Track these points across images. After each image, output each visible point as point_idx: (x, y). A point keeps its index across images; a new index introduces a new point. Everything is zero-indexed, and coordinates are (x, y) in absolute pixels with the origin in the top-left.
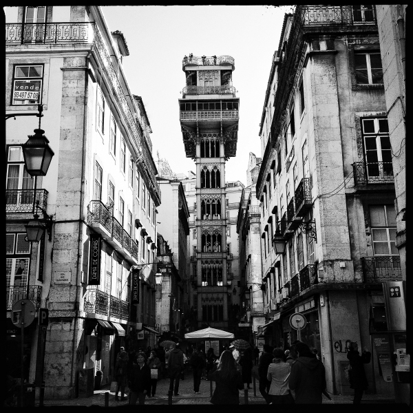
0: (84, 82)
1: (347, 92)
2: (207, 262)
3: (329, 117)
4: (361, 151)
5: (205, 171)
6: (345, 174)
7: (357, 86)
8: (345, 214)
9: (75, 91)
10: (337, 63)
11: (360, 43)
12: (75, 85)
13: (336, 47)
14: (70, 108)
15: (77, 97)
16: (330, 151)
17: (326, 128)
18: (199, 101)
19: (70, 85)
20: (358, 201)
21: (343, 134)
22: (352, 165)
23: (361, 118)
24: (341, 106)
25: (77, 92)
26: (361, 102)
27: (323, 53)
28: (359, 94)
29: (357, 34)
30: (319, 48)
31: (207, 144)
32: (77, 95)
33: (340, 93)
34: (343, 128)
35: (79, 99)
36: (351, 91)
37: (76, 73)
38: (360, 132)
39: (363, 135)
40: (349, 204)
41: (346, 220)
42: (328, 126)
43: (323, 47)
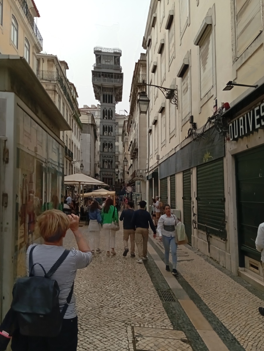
2: (105, 157)
5: (105, 110)
18: (102, 72)
31: (106, 95)
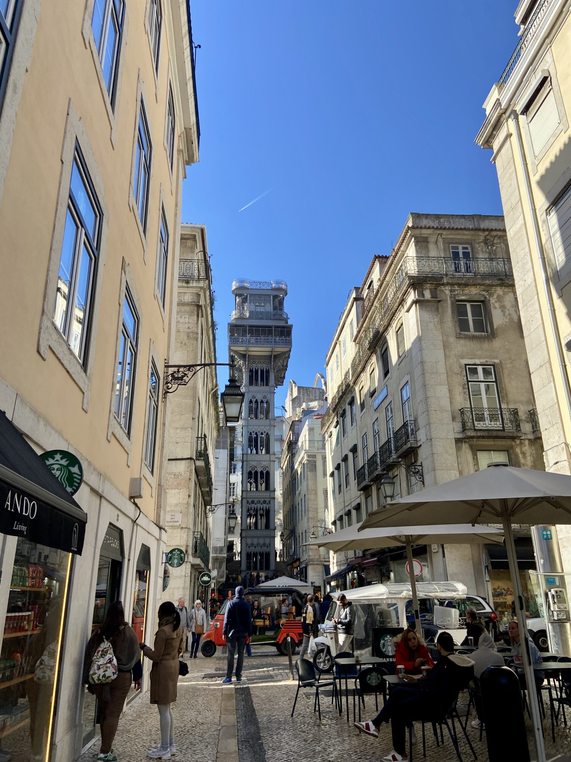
0: (195, 317)
1: (452, 339)
3: (436, 362)
4: (468, 397)
5: (254, 400)
6: (454, 419)
7: (460, 334)
8: (455, 458)
9: (187, 326)
10: (440, 311)
11: (461, 293)
12: (187, 320)
13: (438, 296)
14: (182, 343)
15: (188, 333)
16: (437, 396)
17: (432, 373)
19: (181, 320)
20: (467, 445)
21: (449, 379)
22: (460, 410)
23: (466, 365)
24: (447, 353)
25: (189, 328)
26: (465, 349)
27: (428, 301)
28: (462, 342)
29: (459, 285)
30: (423, 295)
32: (189, 331)
33: (445, 340)
34: (450, 373)
35: (191, 335)
36: (455, 338)
37: (187, 308)
38: (465, 378)
39: (468, 381)
40: (458, 449)
41: (456, 465)
42: (435, 371)
43: (427, 295)
